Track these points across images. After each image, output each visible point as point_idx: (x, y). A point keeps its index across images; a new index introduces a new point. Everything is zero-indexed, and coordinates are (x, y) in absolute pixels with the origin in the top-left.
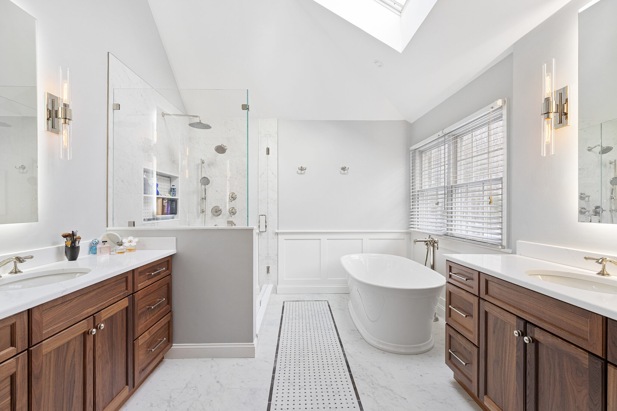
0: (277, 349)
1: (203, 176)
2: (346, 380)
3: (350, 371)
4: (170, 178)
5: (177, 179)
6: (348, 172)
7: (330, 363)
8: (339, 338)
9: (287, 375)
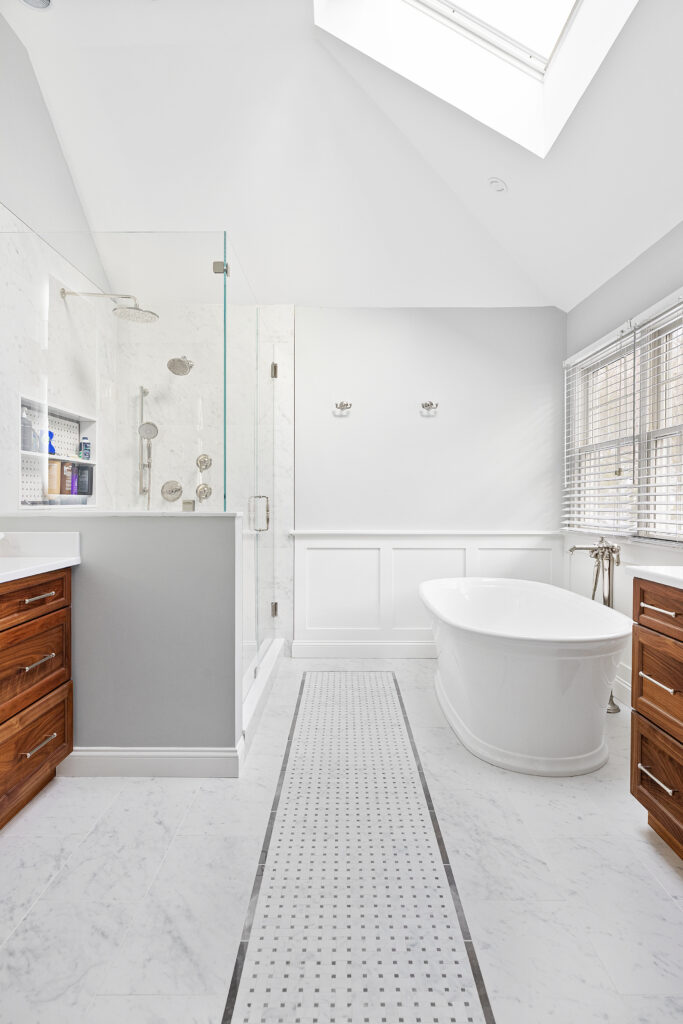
0: (285, 761)
1: (145, 421)
2: (423, 824)
3: (431, 807)
4: (79, 423)
5: (92, 426)
6: (435, 413)
7: (391, 789)
8: (413, 744)
9: (301, 813)
